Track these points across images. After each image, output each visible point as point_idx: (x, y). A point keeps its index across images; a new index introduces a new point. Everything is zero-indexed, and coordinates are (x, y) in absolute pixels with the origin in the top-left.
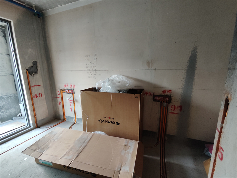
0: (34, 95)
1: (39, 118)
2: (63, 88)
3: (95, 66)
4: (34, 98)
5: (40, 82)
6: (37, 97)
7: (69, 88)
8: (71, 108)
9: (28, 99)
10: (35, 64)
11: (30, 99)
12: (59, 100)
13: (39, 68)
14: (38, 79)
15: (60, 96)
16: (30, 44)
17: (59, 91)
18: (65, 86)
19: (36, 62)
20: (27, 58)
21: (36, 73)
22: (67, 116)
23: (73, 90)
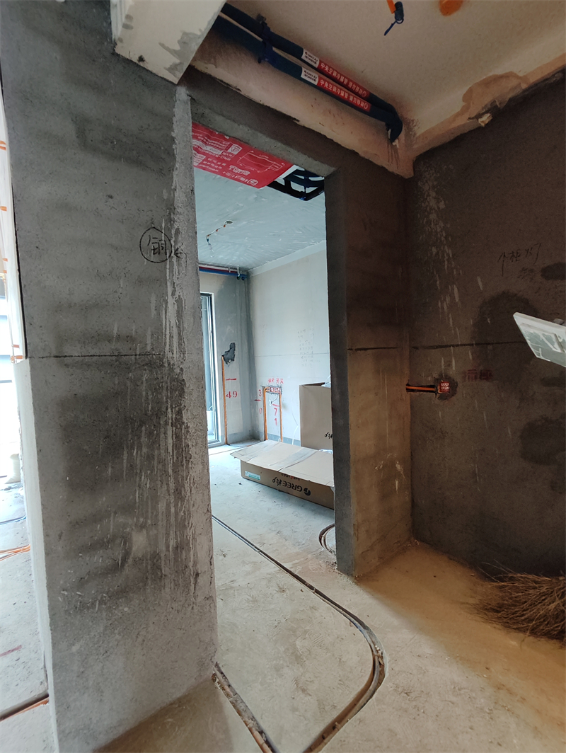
0: (227, 393)
1: (230, 431)
2: (266, 384)
3: (312, 347)
4: (226, 398)
5: (237, 376)
6: (230, 396)
7: (274, 384)
8: (276, 419)
9: (220, 399)
10: (233, 346)
11: (223, 398)
12: (260, 404)
13: (236, 353)
14: (234, 368)
15: (260, 398)
16: (229, 319)
17: (261, 389)
18: (270, 381)
19: (234, 344)
20: (224, 340)
21: (233, 360)
22: (269, 434)
23: (280, 387)
